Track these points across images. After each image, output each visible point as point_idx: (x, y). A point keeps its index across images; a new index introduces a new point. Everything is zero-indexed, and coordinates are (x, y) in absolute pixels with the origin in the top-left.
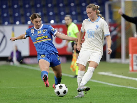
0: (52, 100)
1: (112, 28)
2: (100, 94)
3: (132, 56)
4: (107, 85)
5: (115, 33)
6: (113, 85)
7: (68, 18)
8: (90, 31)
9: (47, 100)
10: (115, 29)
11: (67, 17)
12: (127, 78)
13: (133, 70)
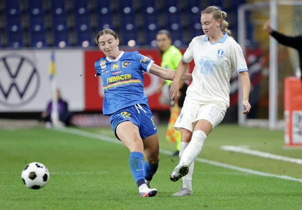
0: (128, 200)
1: (252, 58)
2: (225, 190)
3: (291, 115)
4: (239, 172)
5: (256, 68)
6: (250, 171)
7: (163, 36)
8: (205, 60)
9: (118, 200)
10: (257, 61)
11: (161, 33)
12: (279, 158)
13: (291, 144)
